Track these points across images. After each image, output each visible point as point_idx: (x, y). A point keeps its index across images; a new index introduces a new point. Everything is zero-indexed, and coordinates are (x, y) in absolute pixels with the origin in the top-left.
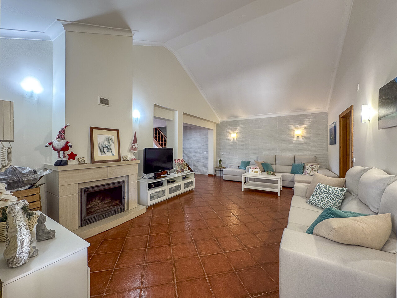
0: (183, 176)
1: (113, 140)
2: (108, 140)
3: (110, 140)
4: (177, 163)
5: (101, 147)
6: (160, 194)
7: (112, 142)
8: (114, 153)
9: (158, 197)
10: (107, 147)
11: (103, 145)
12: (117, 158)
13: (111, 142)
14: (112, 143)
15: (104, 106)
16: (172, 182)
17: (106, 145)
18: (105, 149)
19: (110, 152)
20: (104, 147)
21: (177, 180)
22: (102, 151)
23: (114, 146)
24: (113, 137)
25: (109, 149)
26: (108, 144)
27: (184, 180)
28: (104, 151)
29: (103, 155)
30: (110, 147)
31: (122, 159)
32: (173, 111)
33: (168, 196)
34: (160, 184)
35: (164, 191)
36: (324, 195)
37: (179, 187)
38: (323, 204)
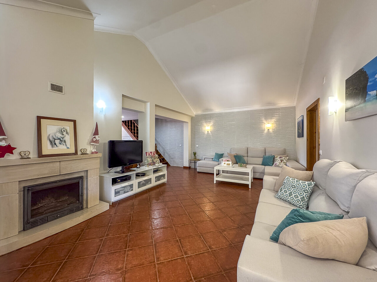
0: (154, 169)
1: (68, 131)
2: (61, 132)
3: (64, 131)
4: (149, 155)
5: (51, 139)
6: (126, 190)
7: (67, 133)
8: (69, 146)
9: (125, 192)
10: (59, 139)
11: (54, 137)
12: (73, 151)
13: (65, 133)
14: (67, 135)
15: (56, 94)
16: (142, 176)
17: (59, 137)
18: (57, 142)
19: (64, 145)
20: (55, 139)
21: (148, 174)
22: (53, 143)
23: (69, 139)
24: (68, 129)
25: (62, 141)
26: (62, 136)
27: (155, 173)
28: (55, 144)
29: (54, 148)
30: (64, 139)
31: (79, 153)
32: (145, 102)
33: (136, 190)
34: (127, 178)
35: (131, 186)
36: (292, 189)
37: (149, 181)
38: (291, 199)
